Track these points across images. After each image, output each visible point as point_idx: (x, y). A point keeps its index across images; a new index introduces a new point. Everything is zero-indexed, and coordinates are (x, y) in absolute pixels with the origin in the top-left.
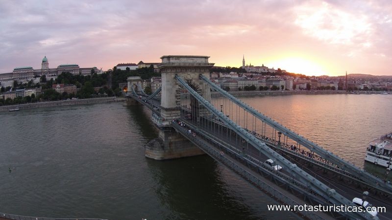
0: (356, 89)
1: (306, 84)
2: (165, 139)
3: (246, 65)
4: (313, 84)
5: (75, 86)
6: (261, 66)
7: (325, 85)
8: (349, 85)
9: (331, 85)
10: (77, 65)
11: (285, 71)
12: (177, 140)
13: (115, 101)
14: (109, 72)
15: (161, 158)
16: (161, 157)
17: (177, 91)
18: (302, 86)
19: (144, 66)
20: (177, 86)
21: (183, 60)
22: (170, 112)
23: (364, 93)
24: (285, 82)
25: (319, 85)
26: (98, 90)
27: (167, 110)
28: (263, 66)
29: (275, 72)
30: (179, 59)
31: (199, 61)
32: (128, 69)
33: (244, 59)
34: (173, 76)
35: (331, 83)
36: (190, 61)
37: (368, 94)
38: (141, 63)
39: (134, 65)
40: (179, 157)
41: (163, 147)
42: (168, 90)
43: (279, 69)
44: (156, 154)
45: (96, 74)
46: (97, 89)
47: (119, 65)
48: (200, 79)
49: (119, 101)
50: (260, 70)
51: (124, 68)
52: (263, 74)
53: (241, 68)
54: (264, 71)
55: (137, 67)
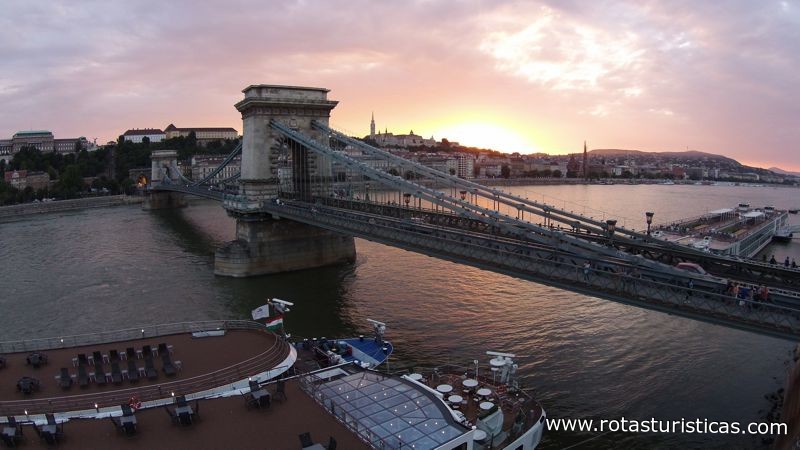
0: (606, 175)
1: (500, 167)
2: (252, 238)
3: (377, 133)
4: (514, 167)
5: (46, 176)
6: (408, 133)
7: (541, 168)
8: (590, 167)
9: (553, 168)
10: (50, 133)
11: (457, 144)
12: (273, 239)
13: (124, 204)
14: (110, 147)
15: (246, 273)
16: (245, 270)
17: (272, 148)
18: (492, 170)
19: (177, 134)
20: (273, 140)
21: (284, 94)
22: (259, 187)
23: (621, 183)
24: (456, 162)
25: (527, 168)
26: (90, 183)
27: (254, 182)
28: (412, 134)
29: (436, 146)
30: (277, 92)
31: (312, 96)
32: (146, 140)
33: (373, 121)
34: (266, 121)
35: (552, 164)
36: (296, 96)
37: (631, 183)
38: (171, 128)
39: (158, 132)
40: (277, 271)
41: (248, 252)
42: (257, 146)
43: (444, 141)
44: (235, 266)
45: (85, 150)
46: (89, 180)
47: (129, 133)
48: (313, 129)
49: (134, 203)
50: (406, 142)
51: (138, 139)
52: (412, 149)
53: (367, 137)
54: (414, 145)
55: (164, 136)
